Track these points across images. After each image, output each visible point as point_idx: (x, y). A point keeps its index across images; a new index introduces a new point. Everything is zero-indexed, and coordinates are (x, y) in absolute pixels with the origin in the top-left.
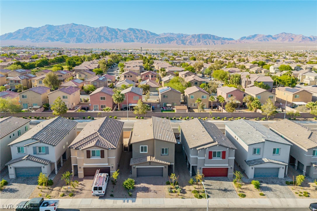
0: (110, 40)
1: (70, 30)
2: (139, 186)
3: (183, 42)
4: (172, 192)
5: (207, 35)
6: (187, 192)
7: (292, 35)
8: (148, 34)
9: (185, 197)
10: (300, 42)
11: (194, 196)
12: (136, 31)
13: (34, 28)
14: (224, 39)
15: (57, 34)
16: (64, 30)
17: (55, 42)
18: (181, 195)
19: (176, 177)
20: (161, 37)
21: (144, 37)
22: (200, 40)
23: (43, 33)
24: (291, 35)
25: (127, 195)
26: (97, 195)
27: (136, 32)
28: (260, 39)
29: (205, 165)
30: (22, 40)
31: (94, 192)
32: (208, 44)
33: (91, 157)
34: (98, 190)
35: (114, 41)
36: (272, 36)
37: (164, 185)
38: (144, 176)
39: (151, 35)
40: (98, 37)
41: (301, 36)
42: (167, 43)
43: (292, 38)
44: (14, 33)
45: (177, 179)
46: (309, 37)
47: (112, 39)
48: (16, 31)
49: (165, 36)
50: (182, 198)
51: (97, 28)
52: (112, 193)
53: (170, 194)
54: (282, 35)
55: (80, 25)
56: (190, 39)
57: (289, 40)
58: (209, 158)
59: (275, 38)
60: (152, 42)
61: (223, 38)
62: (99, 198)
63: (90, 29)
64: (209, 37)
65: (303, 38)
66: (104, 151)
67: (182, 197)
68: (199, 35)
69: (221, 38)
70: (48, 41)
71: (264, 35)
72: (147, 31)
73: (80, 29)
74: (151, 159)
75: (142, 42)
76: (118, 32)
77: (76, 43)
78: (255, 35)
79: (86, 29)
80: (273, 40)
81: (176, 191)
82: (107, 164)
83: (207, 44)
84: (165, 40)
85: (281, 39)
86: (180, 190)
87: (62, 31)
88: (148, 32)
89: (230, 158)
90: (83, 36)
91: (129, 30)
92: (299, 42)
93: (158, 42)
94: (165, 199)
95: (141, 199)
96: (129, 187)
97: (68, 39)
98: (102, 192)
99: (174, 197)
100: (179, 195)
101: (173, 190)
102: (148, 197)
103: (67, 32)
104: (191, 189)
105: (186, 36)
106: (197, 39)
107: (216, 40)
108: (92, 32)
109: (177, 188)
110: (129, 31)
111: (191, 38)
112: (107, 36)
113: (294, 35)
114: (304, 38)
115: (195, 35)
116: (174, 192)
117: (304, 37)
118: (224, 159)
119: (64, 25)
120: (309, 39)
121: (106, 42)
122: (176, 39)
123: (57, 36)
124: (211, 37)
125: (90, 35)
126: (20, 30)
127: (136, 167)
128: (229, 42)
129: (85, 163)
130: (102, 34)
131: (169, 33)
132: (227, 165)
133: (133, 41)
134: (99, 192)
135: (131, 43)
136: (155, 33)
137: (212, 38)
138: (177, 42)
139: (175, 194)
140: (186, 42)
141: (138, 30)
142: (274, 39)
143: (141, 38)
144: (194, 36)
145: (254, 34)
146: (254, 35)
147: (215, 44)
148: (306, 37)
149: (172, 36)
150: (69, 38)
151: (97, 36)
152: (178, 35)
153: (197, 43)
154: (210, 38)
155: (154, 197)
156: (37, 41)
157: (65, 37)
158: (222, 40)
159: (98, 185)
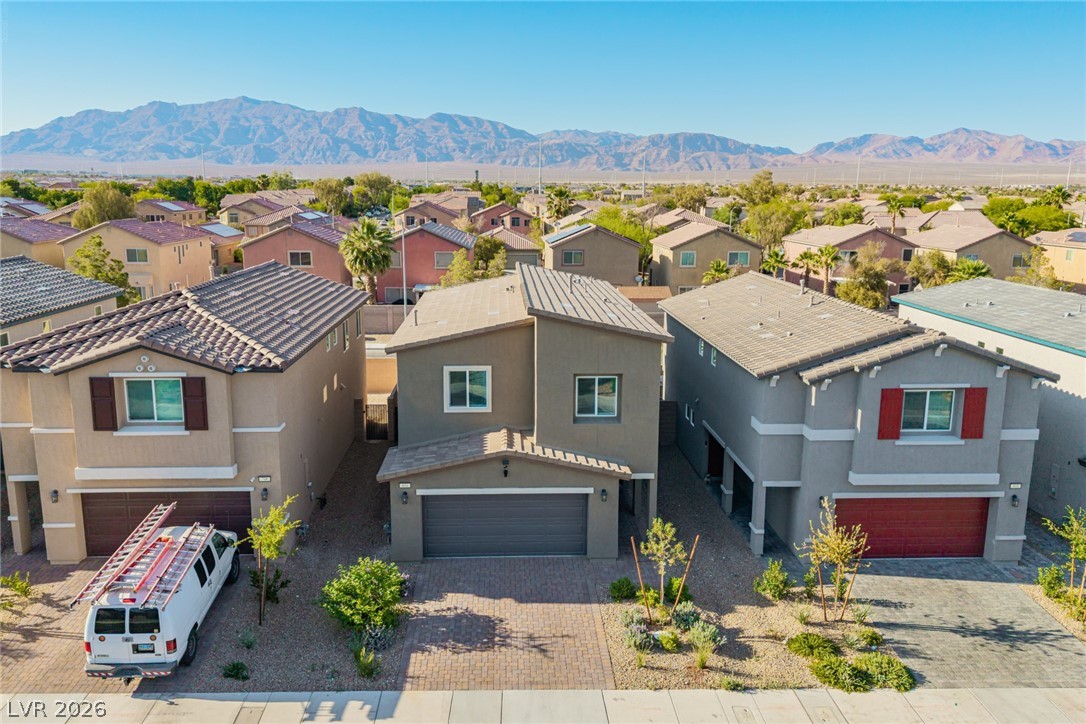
0: (370, 154)
1: (234, 118)
2: (431, 607)
3: (620, 162)
4: (657, 647)
5: (701, 137)
6: (759, 646)
7: (989, 137)
8: (499, 135)
9: (748, 682)
10: (1018, 159)
11: (808, 671)
12: (460, 122)
13: (109, 114)
14: (759, 149)
15: (189, 134)
16: (214, 119)
17: (182, 160)
18: (721, 670)
19: (679, 546)
20: (545, 143)
21: (485, 143)
22: (678, 155)
23: (141, 129)
24: (986, 135)
25: (348, 667)
26: (124, 671)
27: (458, 126)
28: (883, 152)
29: (855, 478)
30: (68, 153)
31: (96, 646)
32: (706, 165)
33: (125, 425)
34: (127, 634)
35: (383, 158)
36: (921, 141)
37: (599, 602)
38: (466, 553)
39: (511, 138)
40: (328, 144)
41: (1022, 139)
42: (566, 163)
43: (989, 148)
44: (42, 129)
45: (687, 559)
46: (1047, 145)
47: (376, 150)
48: (48, 122)
49: (557, 142)
50: (735, 687)
51: (325, 114)
52: (243, 658)
53: (647, 657)
54: (955, 136)
55: (267, 102)
56: (644, 150)
57: (981, 154)
58: (882, 435)
59: (930, 148)
60: (514, 160)
61: (757, 146)
62: (139, 692)
63: (302, 118)
64: (709, 142)
65: (1027, 147)
66: (202, 381)
67: (733, 679)
68: (674, 139)
69: (748, 146)
70: (157, 158)
71: (894, 137)
72: (498, 123)
73: (266, 118)
74: (510, 444)
75: (481, 162)
76: (396, 127)
77: (255, 162)
78: (866, 136)
79: (286, 117)
80: (927, 153)
81: (684, 639)
82: (228, 472)
83: (702, 168)
84: (558, 153)
85: (952, 149)
86: (707, 633)
87: (207, 122)
88: (500, 127)
89: (1009, 435)
90: (278, 140)
91: (435, 120)
92: (1015, 161)
93: (533, 161)
94: (610, 694)
95: (440, 697)
96: (365, 616)
97: (228, 150)
98: (160, 646)
99: (674, 680)
100: (711, 668)
101: (663, 635)
102: (488, 683)
103: (223, 128)
104: (774, 627)
105: (631, 140)
106: (666, 150)
107: (732, 153)
108: (307, 126)
109: (686, 622)
110: (436, 124)
111: (648, 147)
112: (362, 140)
113: (998, 136)
114: (1030, 148)
115: (661, 136)
116: (668, 646)
117: (1031, 144)
118: (971, 441)
119: (213, 103)
120: (1048, 152)
121: (358, 161)
122: (596, 151)
123: (186, 138)
124: (713, 143)
125: (302, 136)
126: (61, 119)
127: (420, 492)
128: (777, 161)
129: (81, 465)
130: (342, 134)
131: (570, 131)
132: (993, 478)
133: (448, 157)
134: (136, 649)
135: (443, 164)
136: (524, 131)
137: (718, 145)
138: (598, 159)
139: (680, 661)
140: (632, 160)
141: (465, 120)
142: (930, 151)
143: (477, 148)
144: (655, 141)
145: (862, 134)
146: (862, 138)
147: (729, 167)
148: (1037, 145)
149: (582, 140)
150: (228, 146)
151: (327, 140)
152: (601, 138)
153: (667, 164)
154: (711, 148)
155: (532, 684)
156: (119, 158)
157: (215, 143)
158: (755, 154)
159: (127, 596)
